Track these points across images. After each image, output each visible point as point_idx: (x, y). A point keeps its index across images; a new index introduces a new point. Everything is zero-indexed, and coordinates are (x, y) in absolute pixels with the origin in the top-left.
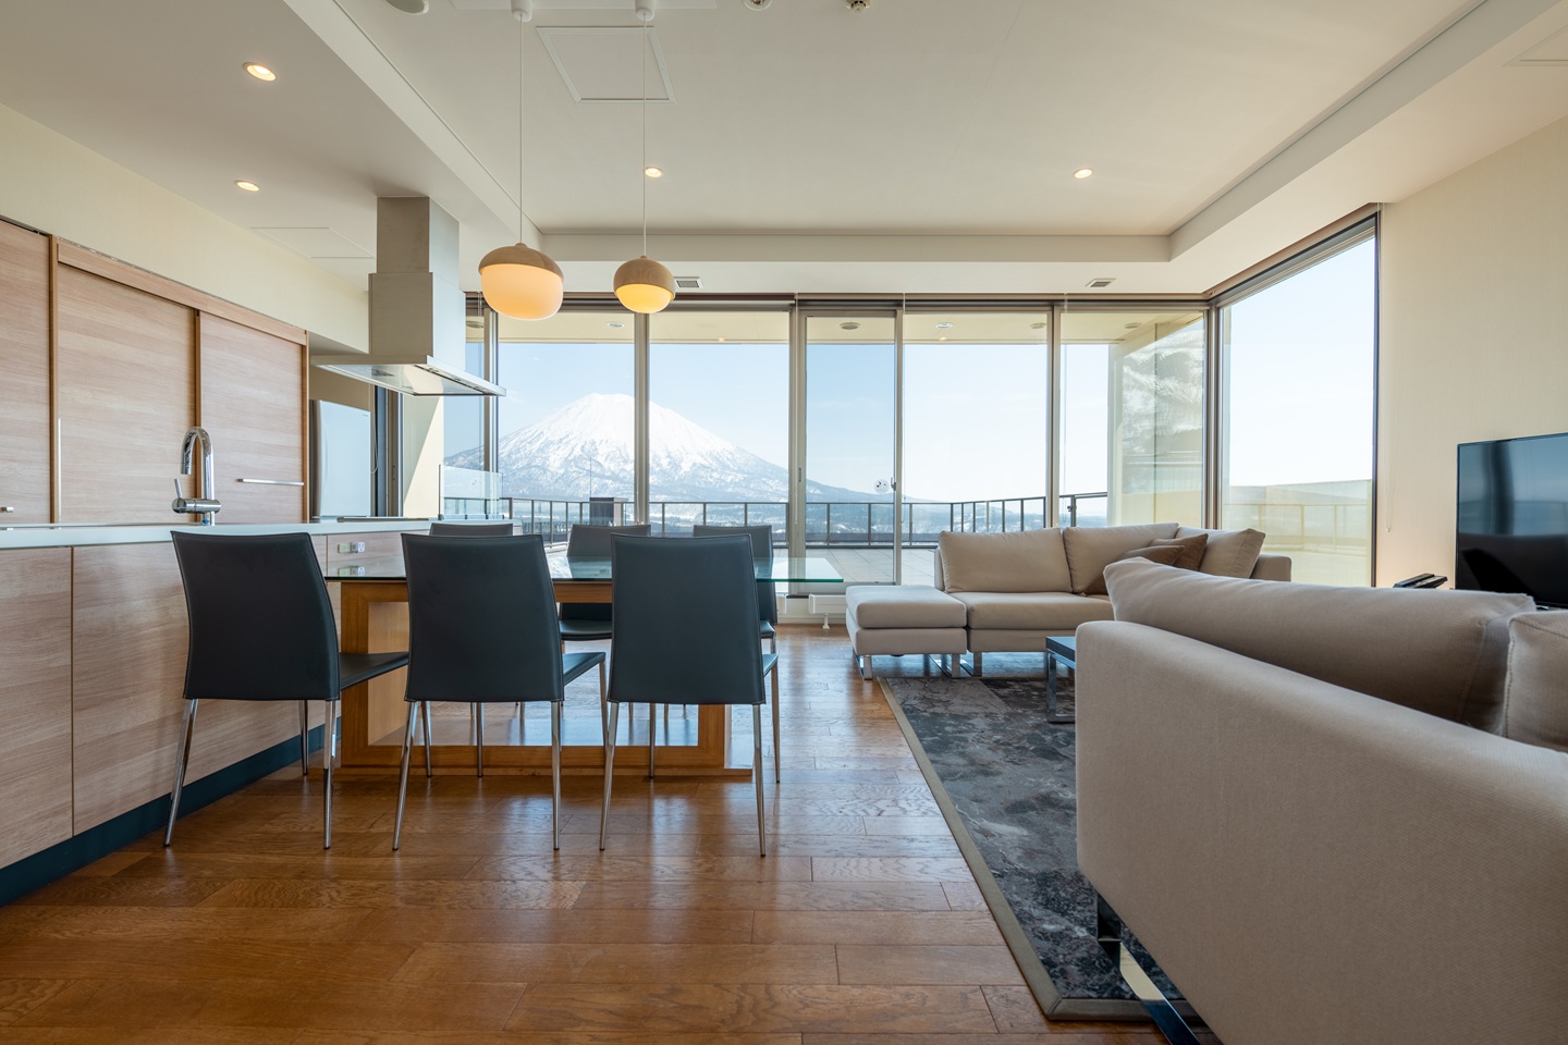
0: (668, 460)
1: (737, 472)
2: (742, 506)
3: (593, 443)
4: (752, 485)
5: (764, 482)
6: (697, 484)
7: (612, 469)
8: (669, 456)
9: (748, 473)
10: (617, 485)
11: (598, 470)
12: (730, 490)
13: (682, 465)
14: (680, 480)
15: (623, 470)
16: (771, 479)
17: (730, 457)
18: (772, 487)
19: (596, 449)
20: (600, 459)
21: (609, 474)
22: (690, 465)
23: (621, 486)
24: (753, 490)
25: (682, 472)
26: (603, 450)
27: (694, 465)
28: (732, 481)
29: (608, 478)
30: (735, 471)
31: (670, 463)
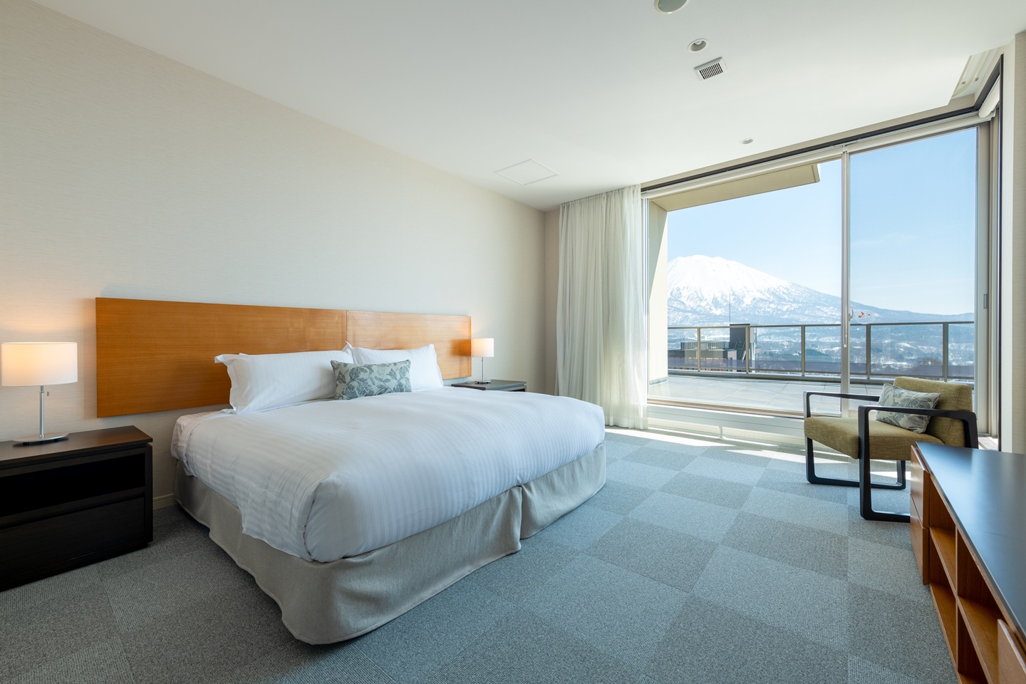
0: (733, 297)
1: (793, 302)
2: (799, 329)
3: (679, 289)
4: (806, 312)
5: (819, 310)
6: (757, 313)
7: (692, 306)
8: (734, 294)
9: (802, 303)
10: (695, 316)
11: (682, 307)
12: (786, 316)
13: (744, 300)
14: (743, 311)
15: (699, 306)
16: (824, 306)
17: (785, 291)
18: (826, 313)
19: (680, 293)
20: (683, 300)
21: (689, 309)
22: (751, 299)
23: (698, 317)
24: (807, 315)
25: (744, 305)
26: (685, 293)
27: (754, 299)
28: (787, 309)
29: (689, 312)
30: (789, 301)
31: (734, 299)
